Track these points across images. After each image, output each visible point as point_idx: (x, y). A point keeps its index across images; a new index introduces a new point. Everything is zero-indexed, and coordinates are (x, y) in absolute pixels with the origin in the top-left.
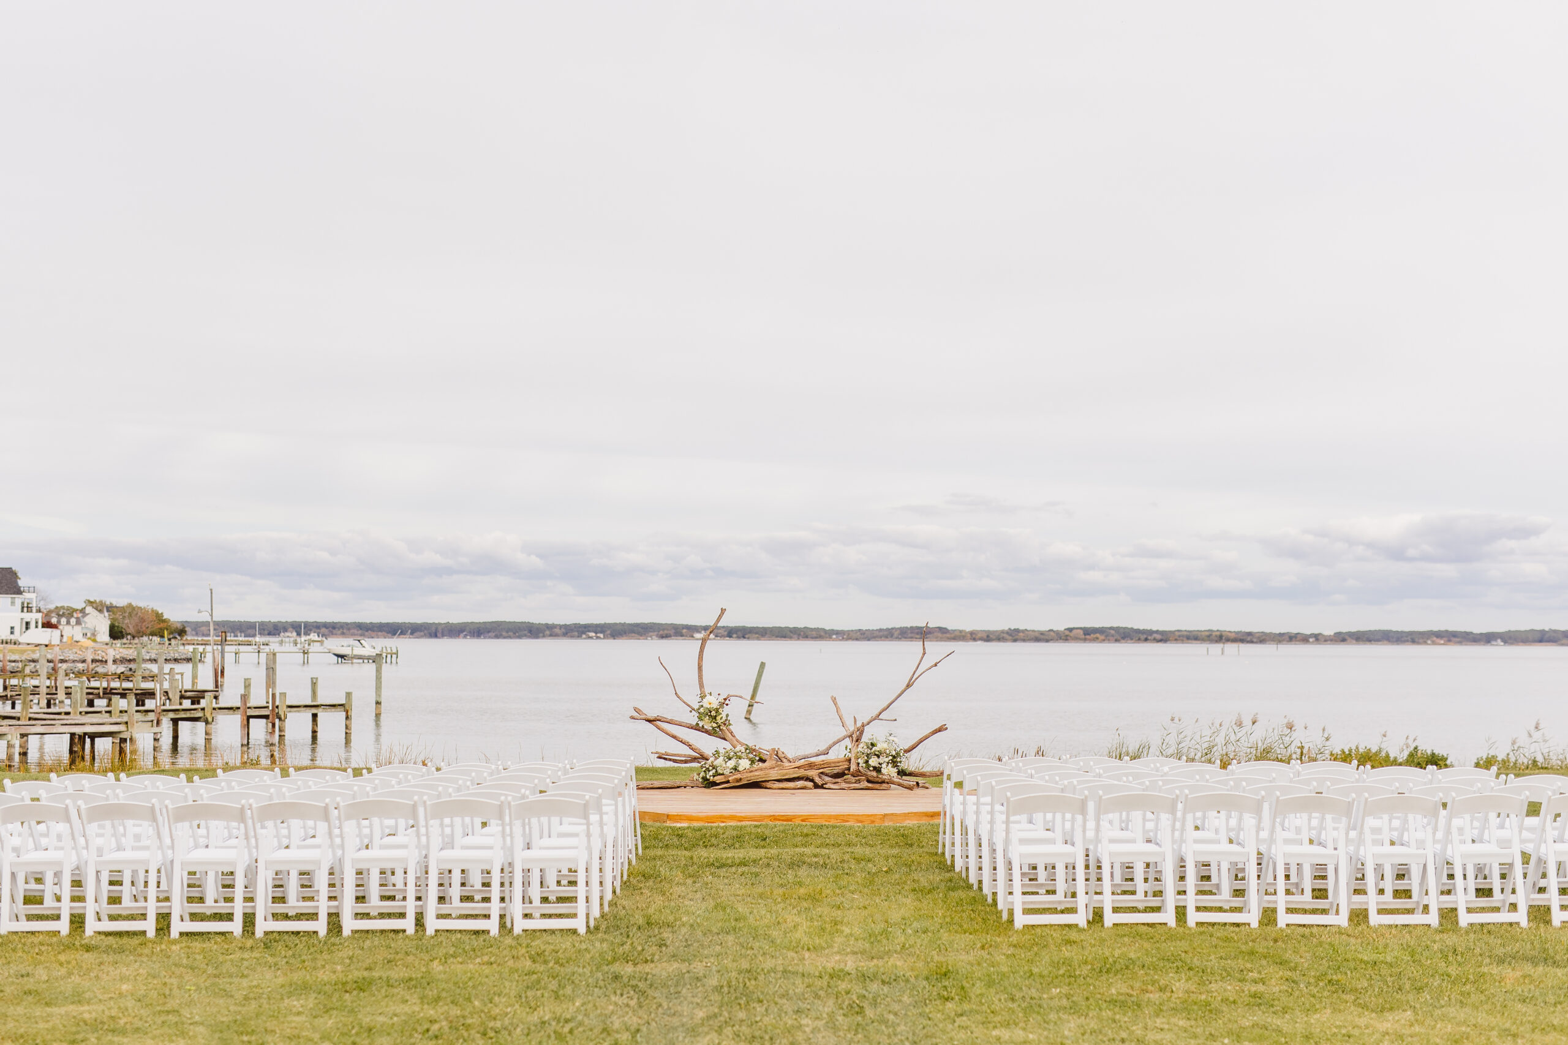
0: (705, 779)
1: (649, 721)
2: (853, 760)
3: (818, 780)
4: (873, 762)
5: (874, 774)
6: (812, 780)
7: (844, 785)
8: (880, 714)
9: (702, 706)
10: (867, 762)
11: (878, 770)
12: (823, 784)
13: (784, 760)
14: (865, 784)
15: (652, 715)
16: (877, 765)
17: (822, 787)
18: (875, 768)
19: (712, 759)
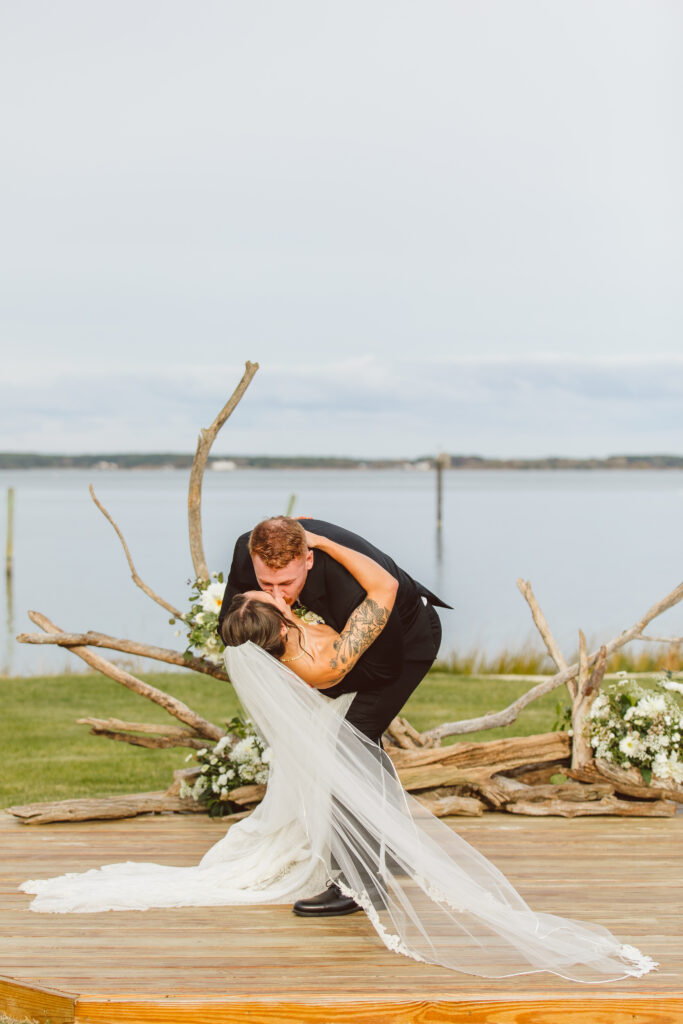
0: (210, 794)
1: (68, 646)
2: (578, 742)
3: (489, 791)
4: (630, 745)
5: (634, 776)
6: (478, 794)
7: (559, 807)
8: (645, 623)
9: (200, 609)
10: (614, 746)
11: (644, 767)
12: (504, 804)
13: (406, 742)
14: (611, 804)
15: (73, 632)
16: (643, 757)
17: (503, 810)
18: (636, 762)
19: (225, 741)
